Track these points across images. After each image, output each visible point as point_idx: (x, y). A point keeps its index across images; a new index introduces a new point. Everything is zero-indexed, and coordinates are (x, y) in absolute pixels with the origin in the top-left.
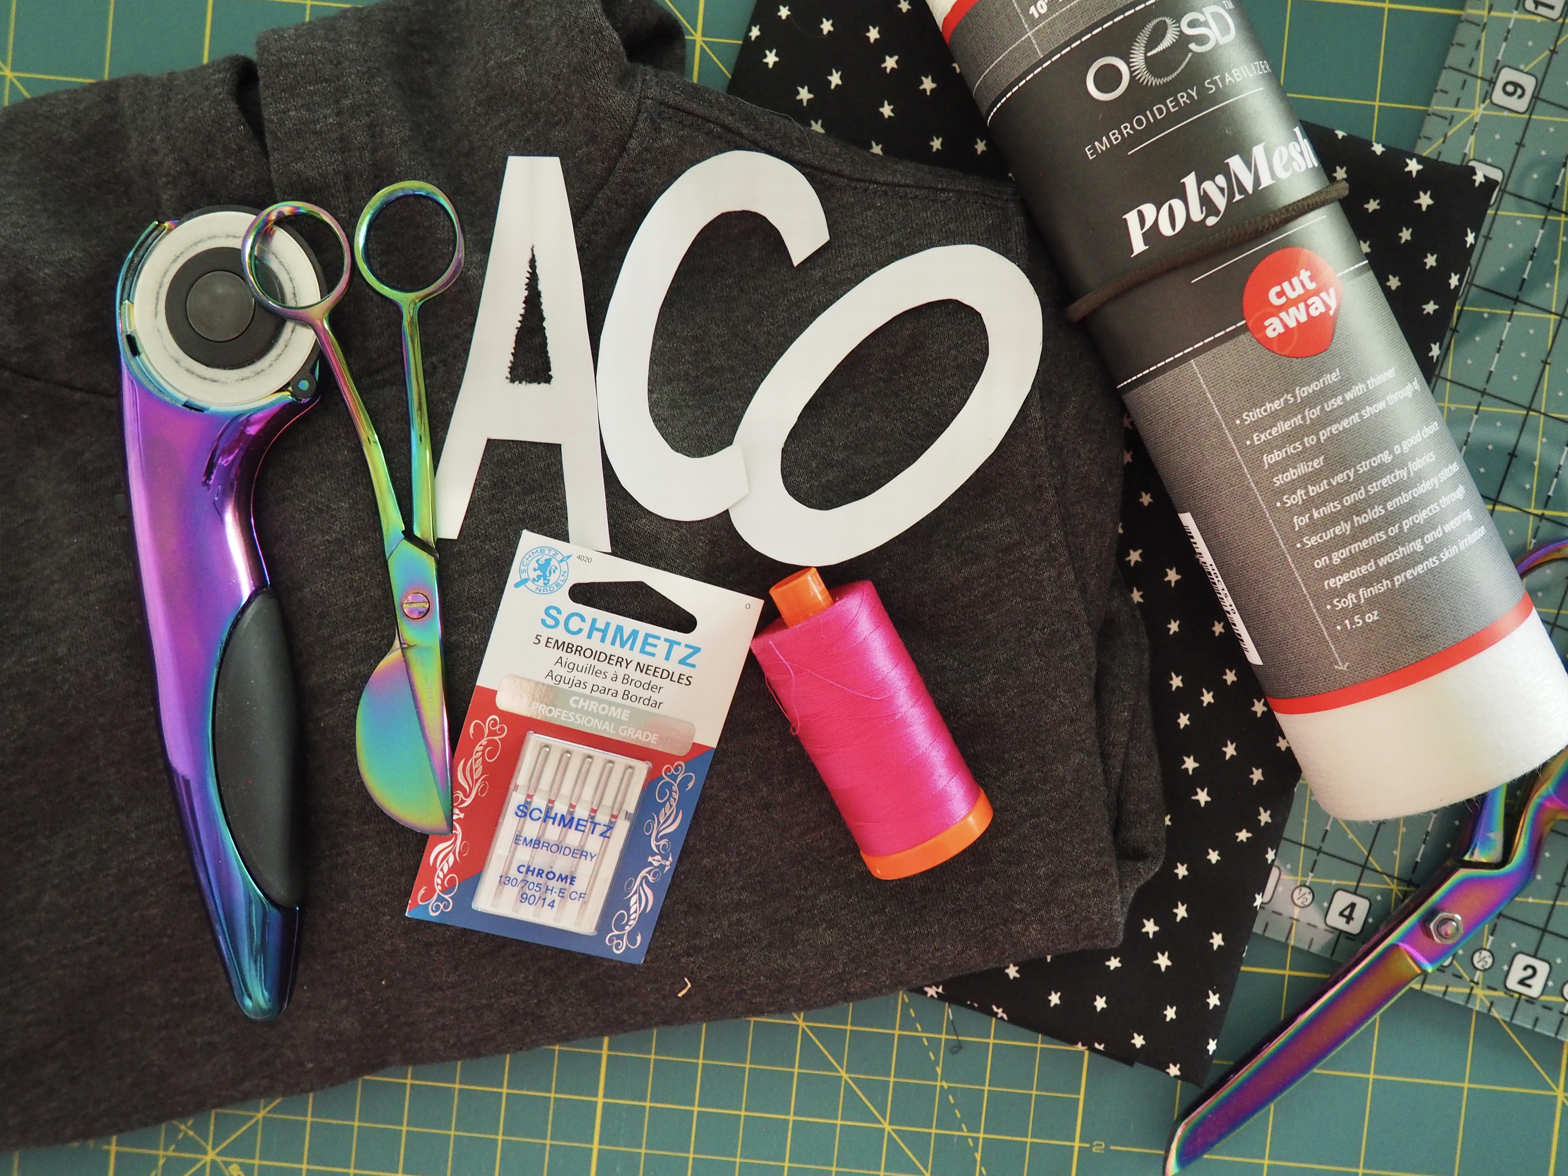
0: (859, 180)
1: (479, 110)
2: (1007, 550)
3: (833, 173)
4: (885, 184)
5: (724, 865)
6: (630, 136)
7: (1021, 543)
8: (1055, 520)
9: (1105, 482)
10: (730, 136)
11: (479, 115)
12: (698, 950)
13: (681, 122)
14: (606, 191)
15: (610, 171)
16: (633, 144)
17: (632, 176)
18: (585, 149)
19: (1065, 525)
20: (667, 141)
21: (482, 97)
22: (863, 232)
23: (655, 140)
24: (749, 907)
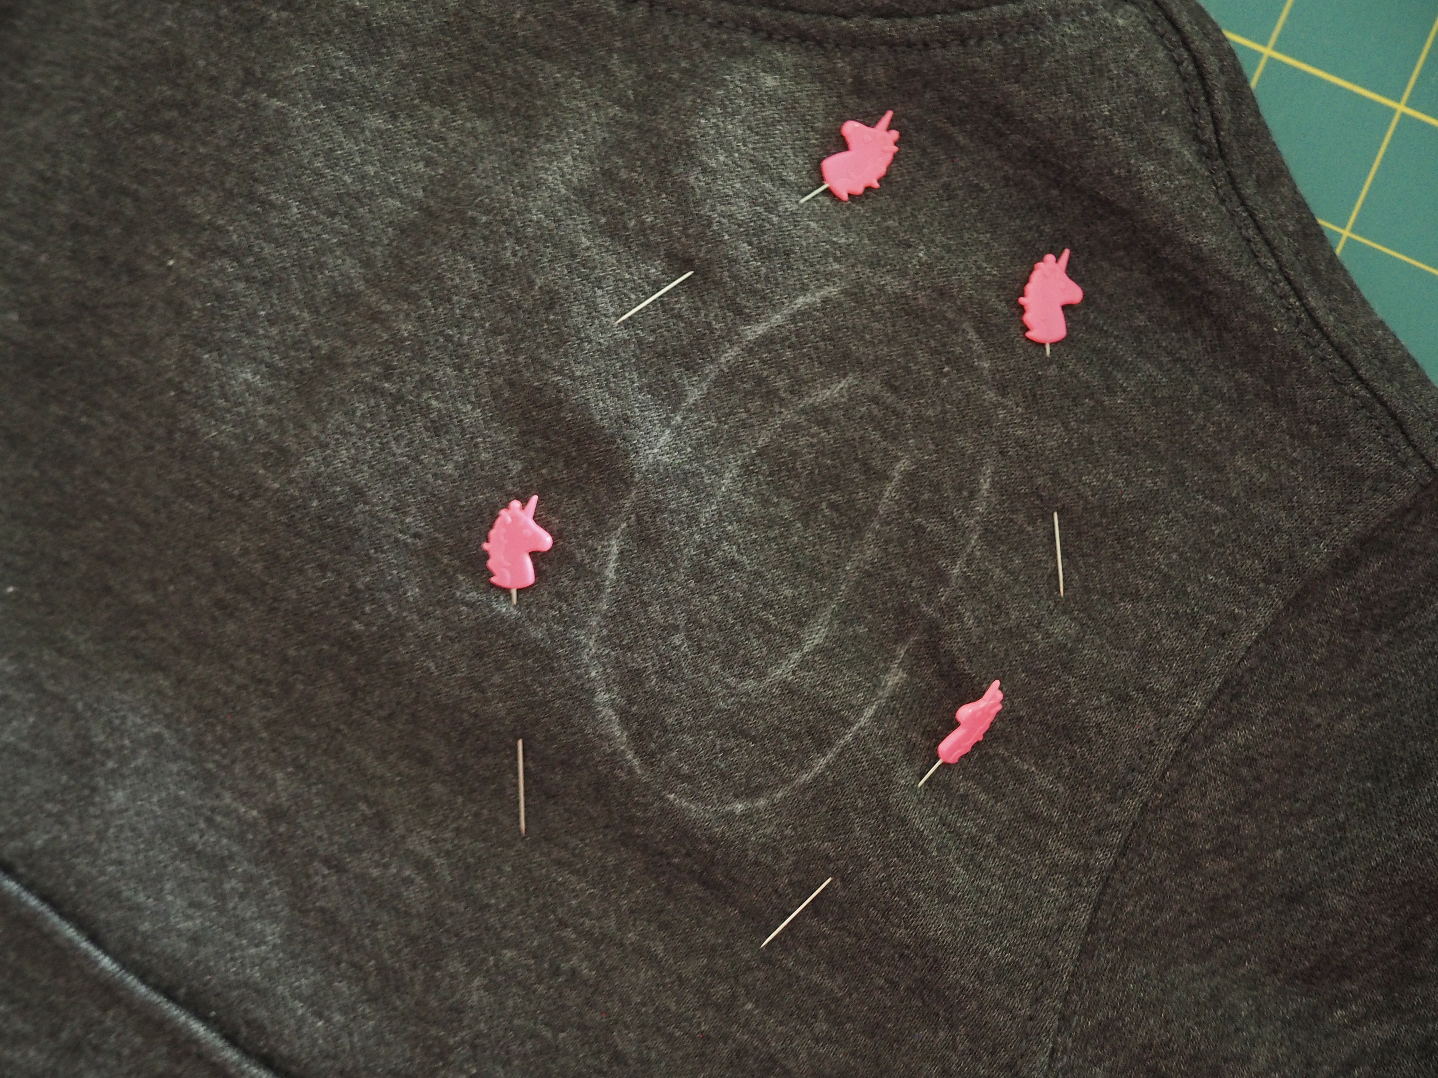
0: (1287, 279)
2: (1033, 818)
3: (1268, 243)
4: (1310, 312)
5: (452, 810)
7: (1057, 826)
8: (1117, 838)
9: (1208, 852)
10: (1196, 85)
12: (340, 868)
13: (1153, 23)
19: (1122, 854)
22: (1226, 336)
24: (432, 878)
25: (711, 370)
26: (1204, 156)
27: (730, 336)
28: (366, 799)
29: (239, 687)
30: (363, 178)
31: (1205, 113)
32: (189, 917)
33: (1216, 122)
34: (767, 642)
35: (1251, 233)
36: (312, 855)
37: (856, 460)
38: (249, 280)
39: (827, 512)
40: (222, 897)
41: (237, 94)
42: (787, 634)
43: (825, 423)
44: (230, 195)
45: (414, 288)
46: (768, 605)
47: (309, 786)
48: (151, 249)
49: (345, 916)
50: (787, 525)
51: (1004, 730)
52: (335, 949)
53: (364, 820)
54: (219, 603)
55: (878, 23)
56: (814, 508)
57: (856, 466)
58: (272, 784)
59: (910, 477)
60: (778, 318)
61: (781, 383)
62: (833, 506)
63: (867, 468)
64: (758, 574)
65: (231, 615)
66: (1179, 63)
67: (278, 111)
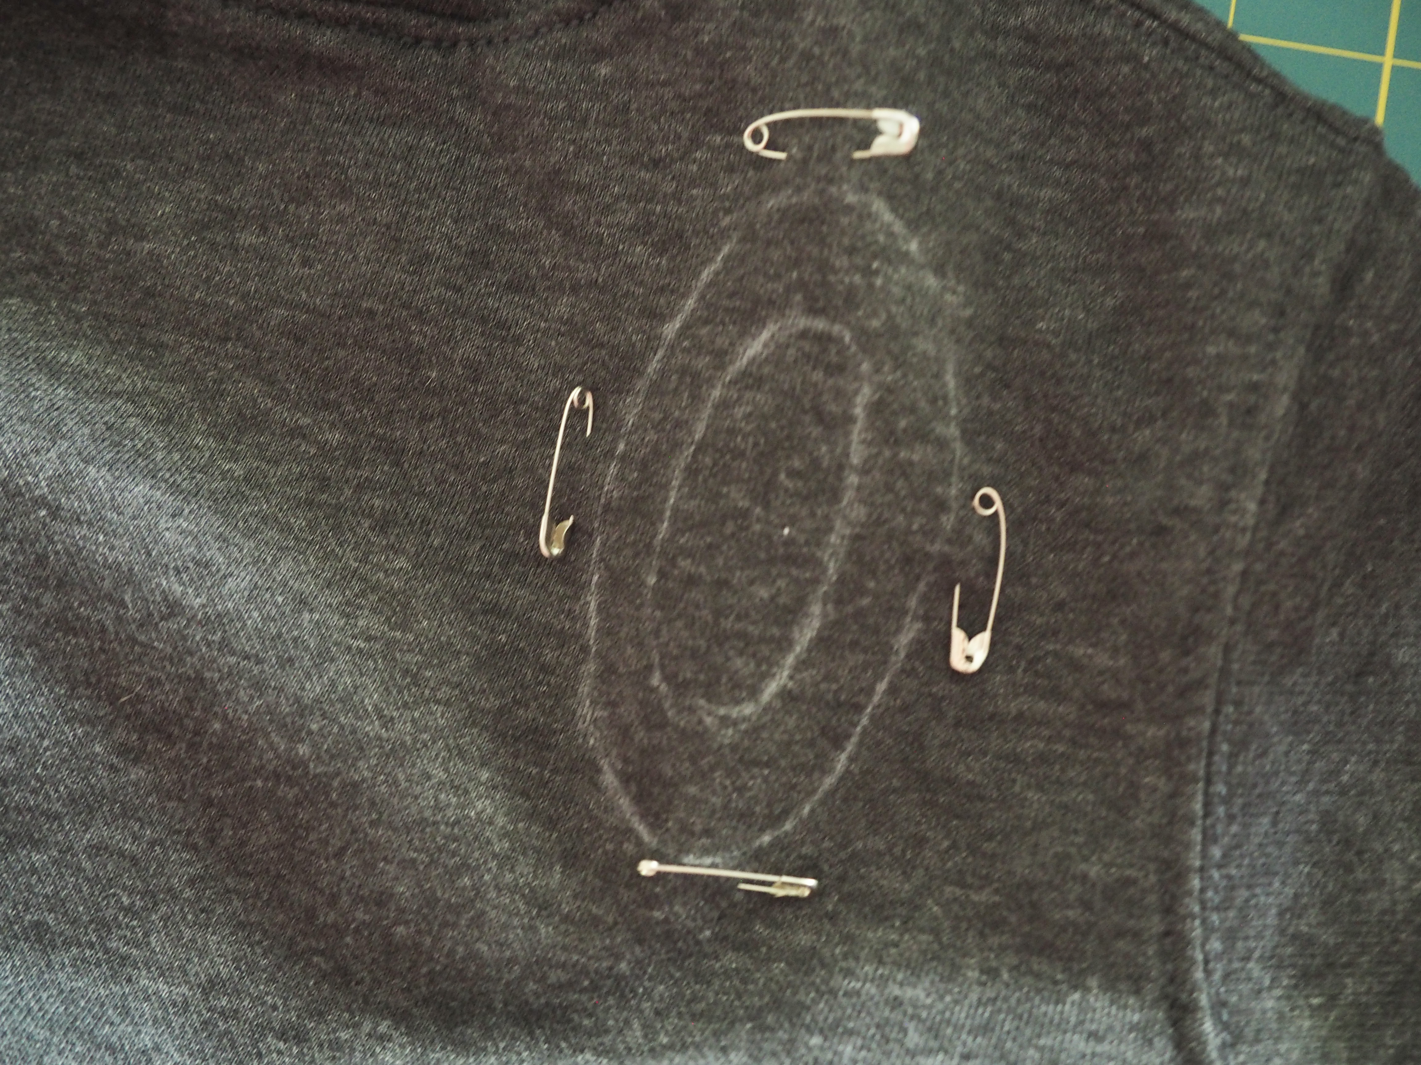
25: (641, 384)
27: (652, 342)
30: (245, 297)
34: (754, 655)
37: (805, 412)
39: (789, 484)
41: (102, 246)
42: (772, 639)
43: (758, 382)
45: (333, 395)
50: (745, 514)
51: (1048, 623)
53: (324, 977)
56: (771, 484)
57: (807, 419)
59: (876, 408)
60: (691, 303)
61: (702, 362)
62: (793, 474)
63: (820, 416)
67: (150, 253)
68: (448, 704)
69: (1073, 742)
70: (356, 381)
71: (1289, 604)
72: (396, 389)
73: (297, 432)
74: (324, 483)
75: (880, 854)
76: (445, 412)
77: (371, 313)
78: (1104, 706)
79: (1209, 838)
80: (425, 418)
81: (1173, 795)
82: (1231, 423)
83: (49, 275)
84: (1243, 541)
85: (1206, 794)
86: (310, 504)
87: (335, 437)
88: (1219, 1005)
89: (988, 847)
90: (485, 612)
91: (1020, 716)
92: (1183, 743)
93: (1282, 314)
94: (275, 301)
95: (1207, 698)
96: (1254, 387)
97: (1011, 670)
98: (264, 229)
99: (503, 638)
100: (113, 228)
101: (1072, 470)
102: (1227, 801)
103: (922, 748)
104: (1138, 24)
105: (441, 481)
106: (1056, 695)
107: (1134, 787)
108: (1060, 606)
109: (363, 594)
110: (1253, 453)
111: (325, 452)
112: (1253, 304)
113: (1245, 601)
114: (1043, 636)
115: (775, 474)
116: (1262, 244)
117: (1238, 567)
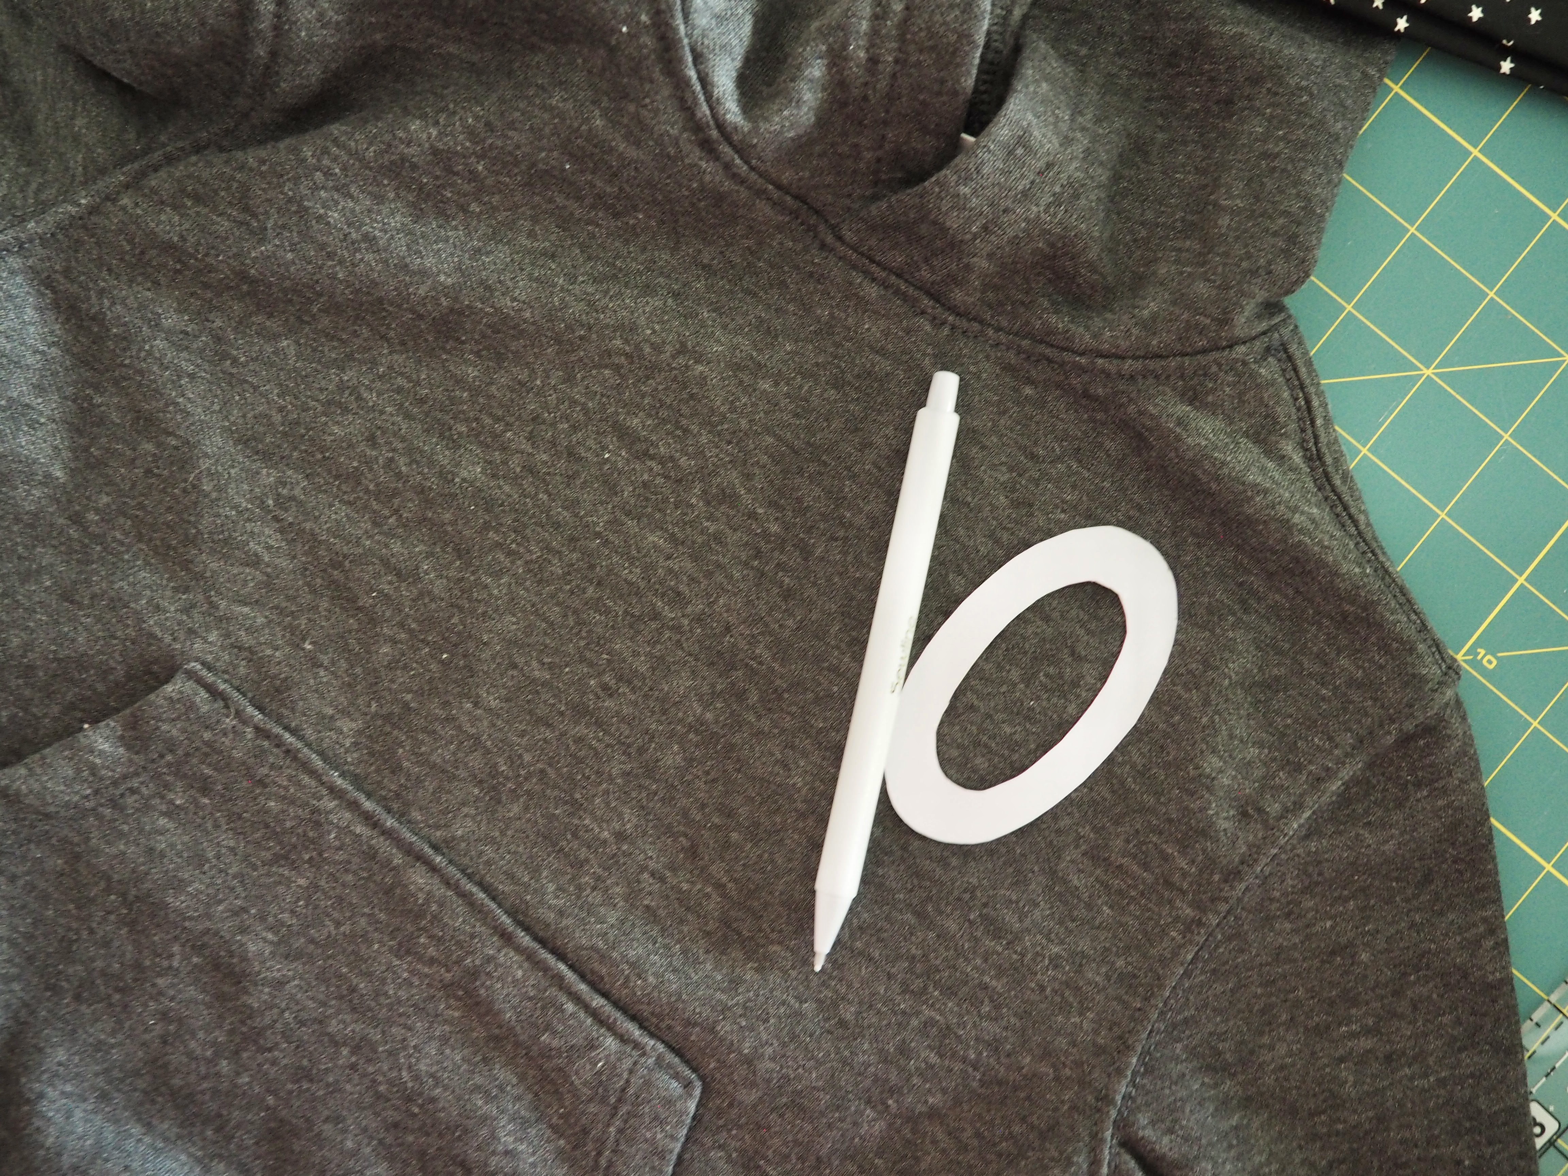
1: (1178, 224)
5: (743, 852)
6: (1244, 343)
10: (1305, 414)
11: (1174, 228)
12: (662, 880)
13: (1284, 371)
14: (1187, 361)
15: (1204, 351)
16: (1242, 349)
17: (1214, 369)
18: (1208, 321)
20: (1263, 371)
21: (1189, 217)
23: (1255, 362)
24: (724, 896)
26: (1308, 459)
28: (686, 835)
29: (608, 746)
31: (1309, 432)
32: (557, 897)
33: (1316, 437)
35: (1339, 509)
36: (643, 869)
38: (667, 477)
39: (1043, 679)
40: (580, 888)
41: (673, 357)
44: (664, 421)
45: (782, 502)
46: (993, 737)
47: (648, 821)
48: (590, 442)
49: (662, 913)
52: (654, 933)
53: (682, 849)
54: (605, 687)
55: (1100, 361)
56: (1035, 675)
58: (620, 816)
62: (1047, 675)
64: (989, 716)
65: (611, 695)
66: (1296, 399)
67: (701, 373)
68: (793, 715)
69: (1142, 894)
70: (799, 500)
71: (1290, 882)
72: (822, 515)
73: (752, 515)
74: (758, 554)
75: (1011, 901)
76: (845, 539)
77: (825, 464)
78: (1168, 884)
79: (1187, 974)
80: (834, 539)
81: (1180, 947)
82: (1306, 782)
83: (632, 363)
84: (1282, 841)
85: (1197, 953)
86: (746, 564)
87: (774, 528)
88: (1146, 1052)
89: (1072, 925)
90: (829, 670)
91: (1120, 867)
92: (1200, 923)
93: (1361, 742)
94: (768, 431)
95: (1223, 907)
96: (1328, 769)
97: (1128, 841)
98: (776, 384)
99: (835, 689)
100: (682, 350)
101: (1213, 752)
102: (1206, 962)
103: (1059, 858)
104: (1364, 553)
105: (829, 580)
106: (1146, 866)
107: (1164, 932)
108: (1170, 821)
109: (762, 633)
110: (1309, 801)
111: (766, 534)
112: (1350, 730)
113: (1267, 870)
114: (1153, 831)
115: (1038, 671)
116: (1370, 703)
117: (1274, 851)
